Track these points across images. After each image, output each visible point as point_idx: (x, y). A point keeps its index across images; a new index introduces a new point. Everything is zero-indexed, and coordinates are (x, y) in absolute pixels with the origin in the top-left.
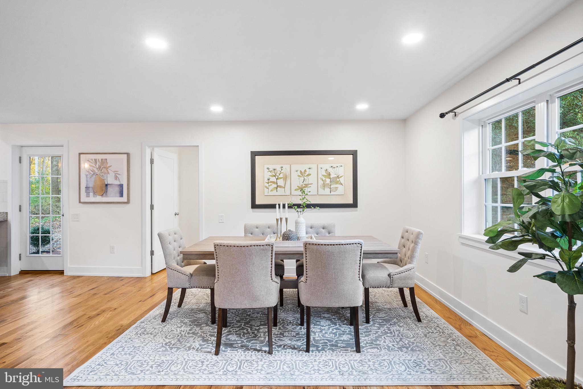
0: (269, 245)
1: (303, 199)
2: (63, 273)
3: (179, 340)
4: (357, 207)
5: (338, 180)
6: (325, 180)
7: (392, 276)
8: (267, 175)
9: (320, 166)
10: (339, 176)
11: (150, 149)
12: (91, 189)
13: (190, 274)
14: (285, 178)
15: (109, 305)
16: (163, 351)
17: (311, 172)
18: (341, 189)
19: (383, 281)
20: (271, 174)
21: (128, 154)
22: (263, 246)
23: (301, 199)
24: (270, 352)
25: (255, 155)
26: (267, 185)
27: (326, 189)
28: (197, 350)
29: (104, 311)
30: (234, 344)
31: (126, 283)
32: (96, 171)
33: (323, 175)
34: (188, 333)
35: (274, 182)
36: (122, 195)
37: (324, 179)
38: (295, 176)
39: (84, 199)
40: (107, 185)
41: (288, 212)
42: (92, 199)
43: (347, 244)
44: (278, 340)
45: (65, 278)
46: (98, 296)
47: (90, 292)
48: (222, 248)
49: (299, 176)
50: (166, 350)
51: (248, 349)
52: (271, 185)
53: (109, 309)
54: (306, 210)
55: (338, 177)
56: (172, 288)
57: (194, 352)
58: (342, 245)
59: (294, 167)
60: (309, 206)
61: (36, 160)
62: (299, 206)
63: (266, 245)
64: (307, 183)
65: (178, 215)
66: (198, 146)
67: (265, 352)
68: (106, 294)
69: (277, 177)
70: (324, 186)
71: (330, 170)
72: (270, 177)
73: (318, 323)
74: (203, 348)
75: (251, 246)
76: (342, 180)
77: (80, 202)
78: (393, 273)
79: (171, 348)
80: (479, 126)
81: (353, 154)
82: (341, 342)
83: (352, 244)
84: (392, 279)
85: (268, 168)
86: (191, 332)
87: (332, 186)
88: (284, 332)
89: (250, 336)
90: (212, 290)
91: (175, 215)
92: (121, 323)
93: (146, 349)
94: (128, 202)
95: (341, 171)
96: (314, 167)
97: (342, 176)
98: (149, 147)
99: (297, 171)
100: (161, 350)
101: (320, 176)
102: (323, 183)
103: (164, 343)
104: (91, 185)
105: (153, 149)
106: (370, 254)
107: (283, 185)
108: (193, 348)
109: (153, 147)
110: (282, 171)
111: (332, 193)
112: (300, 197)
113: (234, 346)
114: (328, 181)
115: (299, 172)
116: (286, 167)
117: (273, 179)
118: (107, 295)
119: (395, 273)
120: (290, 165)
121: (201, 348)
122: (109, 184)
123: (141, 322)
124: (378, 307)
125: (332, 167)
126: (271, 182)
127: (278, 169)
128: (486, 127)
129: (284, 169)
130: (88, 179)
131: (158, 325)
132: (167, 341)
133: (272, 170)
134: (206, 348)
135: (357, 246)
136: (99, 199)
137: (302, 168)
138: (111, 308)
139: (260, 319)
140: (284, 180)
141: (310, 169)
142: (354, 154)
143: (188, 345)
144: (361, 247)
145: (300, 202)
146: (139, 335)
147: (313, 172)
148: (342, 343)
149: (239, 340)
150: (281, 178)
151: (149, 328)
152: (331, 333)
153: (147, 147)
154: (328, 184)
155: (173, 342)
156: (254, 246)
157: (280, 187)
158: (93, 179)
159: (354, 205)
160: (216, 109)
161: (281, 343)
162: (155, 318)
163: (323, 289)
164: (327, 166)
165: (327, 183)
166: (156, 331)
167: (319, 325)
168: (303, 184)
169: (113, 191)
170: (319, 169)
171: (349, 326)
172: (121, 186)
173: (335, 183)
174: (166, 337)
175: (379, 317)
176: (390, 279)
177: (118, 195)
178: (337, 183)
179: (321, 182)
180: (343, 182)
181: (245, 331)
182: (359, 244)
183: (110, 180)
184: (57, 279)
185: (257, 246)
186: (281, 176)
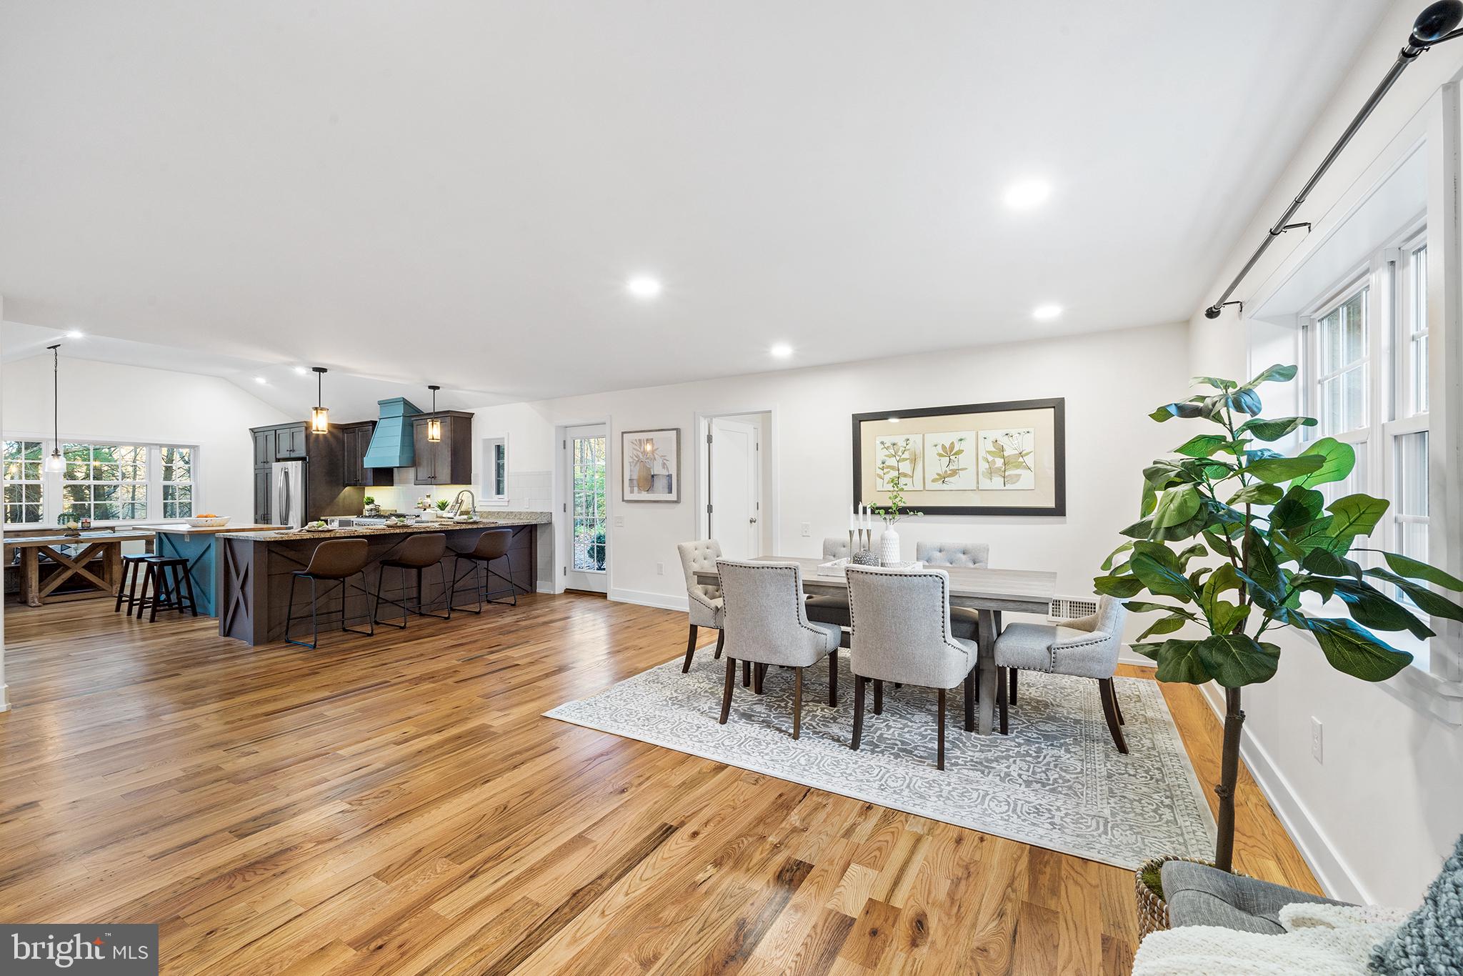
0: (790, 568)
1: (896, 497)
2: (606, 597)
3: (688, 698)
4: (1064, 514)
5: (1021, 459)
6: (994, 461)
7: (1053, 651)
8: (881, 454)
9: (982, 434)
10: (1024, 453)
11: (706, 421)
12: (635, 482)
13: (717, 607)
14: (914, 461)
15: (637, 642)
16: (663, 705)
17: (962, 446)
18: (1026, 479)
19: (1035, 658)
20: (887, 453)
21: (678, 430)
22: (780, 568)
23: (890, 498)
24: (796, 736)
25: (860, 421)
26: (880, 472)
27: (994, 479)
28: (702, 713)
29: (627, 648)
30: (753, 716)
31: (672, 619)
32: (641, 457)
33: (989, 452)
34: (706, 692)
35: (892, 468)
36: (670, 492)
37: (990, 459)
38: (931, 454)
39: (628, 496)
40: (653, 476)
41: (871, 520)
42: (636, 496)
43: (915, 576)
44: (822, 724)
45: (608, 602)
46: (630, 630)
47: (624, 624)
48: (725, 568)
49: (940, 455)
50: (667, 705)
51: (769, 727)
52: (888, 472)
53: (634, 648)
54: (897, 517)
55: (1020, 453)
56: (696, 626)
57: (698, 714)
58: (906, 576)
59: (931, 439)
60: (904, 511)
61: (578, 442)
62: (887, 510)
63: (786, 568)
64: (955, 468)
65: (755, 522)
66: (770, 412)
67: (790, 735)
68: (640, 629)
69: (898, 458)
70: (991, 472)
71: (1004, 441)
72: (886, 458)
73: (908, 716)
74: (712, 713)
75: (763, 568)
76: (1029, 460)
77: (623, 500)
78: (1057, 645)
79: (673, 704)
80: (1297, 329)
81: (1054, 407)
82: (924, 749)
83: (925, 576)
84: (1053, 655)
85: (882, 443)
86: (710, 691)
87: (1007, 474)
88: (840, 716)
89: (785, 712)
90: (722, 632)
91: (751, 522)
92: (638, 665)
93: (645, 699)
94: (677, 502)
95: (1027, 444)
96: (970, 436)
97: (1031, 452)
98: (705, 417)
99: (936, 446)
100: (661, 704)
101: (982, 454)
102: (988, 467)
103: (670, 696)
104: (635, 477)
105: (712, 419)
106: (990, 601)
107: (910, 473)
108: (699, 710)
109: (710, 418)
110: (908, 447)
111: (1008, 486)
112: (890, 494)
113: (753, 718)
114: (999, 462)
115: (939, 447)
116: (916, 440)
117: (892, 462)
118: (642, 631)
119: (1062, 645)
120: (924, 435)
121: (710, 712)
122: (656, 475)
123: (659, 668)
124: (1054, 713)
125: (1007, 434)
126: (889, 467)
127: (901, 443)
128: (1314, 329)
129: (911, 442)
130: (632, 467)
131: (676, 674)
132: (675, 695)
133: (890, 445)
134: (714, 713)
135: (934, 581)
136: (645, 496)
137: (946, 439)
138: (636, 646)
139: (818, 693)
140: (911, 463)
141: (961, 440)
142: (1058, 406)
143: (696, 705)
144: (943, 583)
145: (888, 503)
146: (647, 683)
147: (969, 446)
148: (925, 751)
149: (764, 713)
150: (906, 459)
151: (664, 677)
152: (920, 734)
153: (702, 419)
154: (999, 469)
155: (680, 698)
156: (768, 568)
157: (905, 475)
158: (637, 467)
159: (1059, 510)
160: (782, 352)
161: (823, 729)
162: (677, 666)
163: (879, 650)
164: (997, 434)
165: (996, 466)
166: (669, 681)
167: (907, 719)
168: (947, 469)
169: (660, 484)
170: (981, 439)
171: (962, 731)
172: (670, 476)
173: (1014, 466)
174: (676, 691)
175: (1039, 730)
176: (1049, 655)
177: (667, 490)
178: (1019, 466)
179: (984, 466)
180: (1031, 465)
181: (783, 704)
182: (937, 576)
183: (657, 469)
184: (598, 603)
185: (772, 568)
186: (906, 455)
